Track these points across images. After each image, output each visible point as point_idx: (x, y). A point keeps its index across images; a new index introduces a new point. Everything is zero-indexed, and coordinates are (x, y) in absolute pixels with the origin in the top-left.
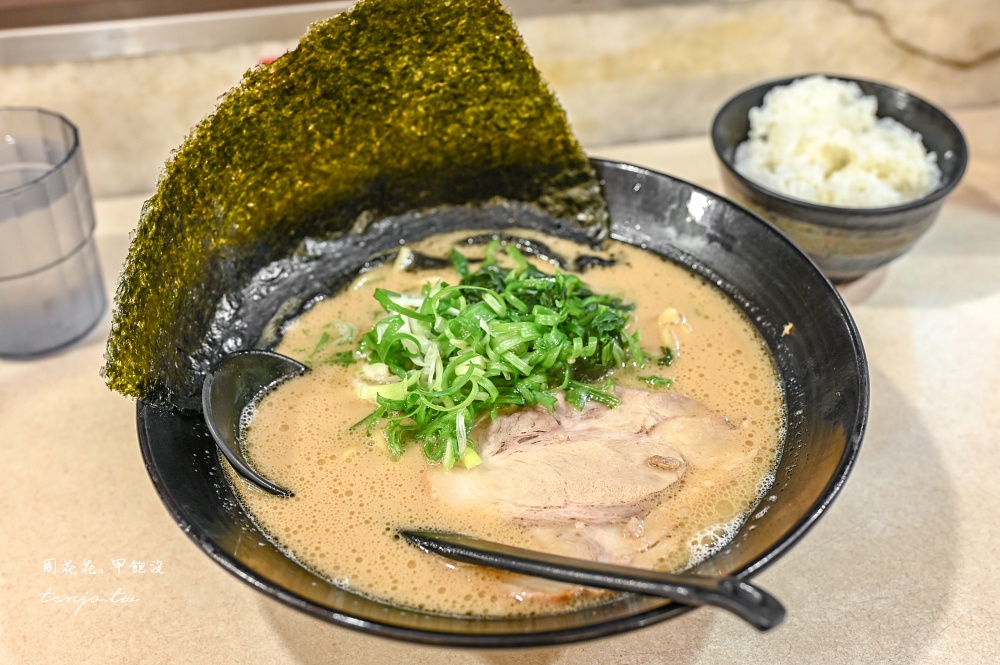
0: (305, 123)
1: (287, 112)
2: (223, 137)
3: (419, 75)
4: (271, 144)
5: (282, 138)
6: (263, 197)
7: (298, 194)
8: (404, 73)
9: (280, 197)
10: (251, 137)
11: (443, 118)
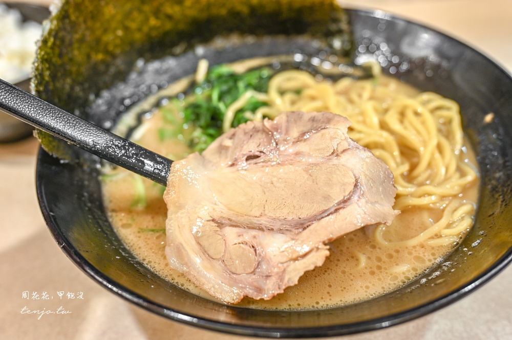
6: (127, 29)
7: (152, 29)
9: (139, 30)
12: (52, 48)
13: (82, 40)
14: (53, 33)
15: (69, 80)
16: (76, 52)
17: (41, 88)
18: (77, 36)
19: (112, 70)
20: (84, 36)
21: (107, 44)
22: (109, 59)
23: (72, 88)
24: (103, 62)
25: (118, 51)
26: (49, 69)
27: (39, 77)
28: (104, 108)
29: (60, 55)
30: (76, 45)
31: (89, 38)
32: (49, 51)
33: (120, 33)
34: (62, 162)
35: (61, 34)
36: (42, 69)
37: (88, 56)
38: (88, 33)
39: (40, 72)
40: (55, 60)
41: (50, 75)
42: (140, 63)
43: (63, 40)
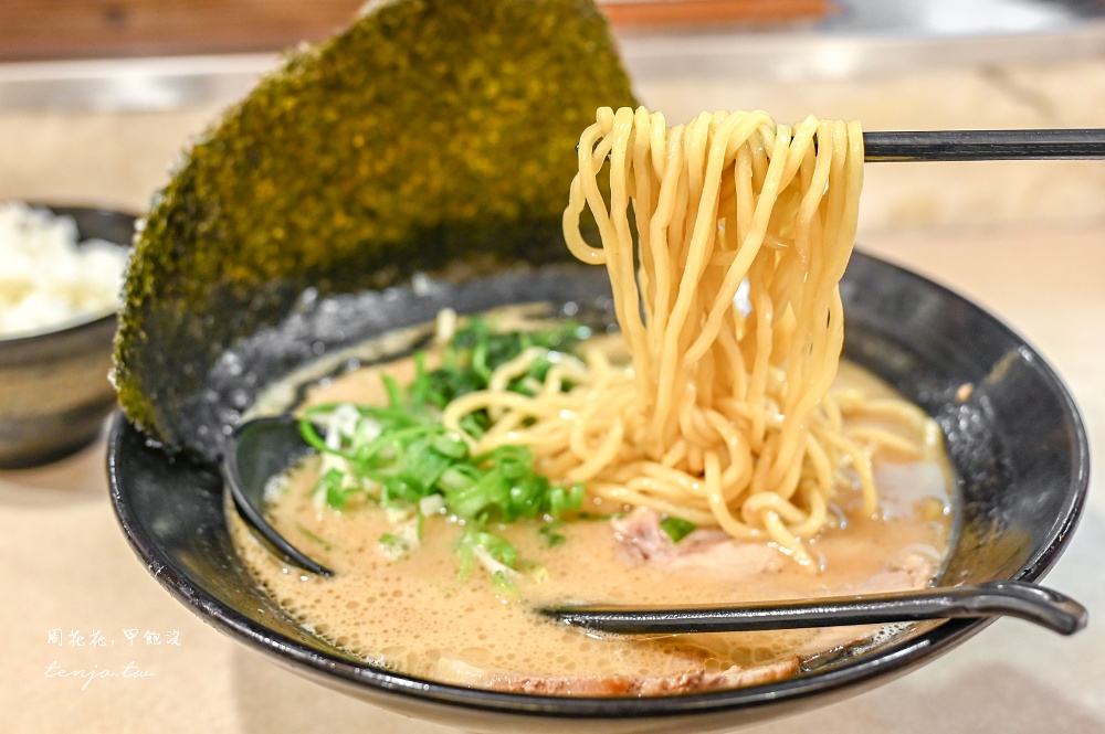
0: (352, 134)
1: (331, 115)
2: (253, 133)
3: (492, 89)
4: (309, 155)
5: (324, 150)
6: (292, 228)
7: (337, 233)
8: (477, 84)
9: (315, 232)
10: (284, 142)
11: (522, 151)
12: (163, 238)
13: (211, 236)
14: (168, 212)
15: (181, 304)
16: (199, 256)
17: (138, 302)
18: (204, 227)
19: (259, 302)
20: (215, 229)
21: (254, 252)
22: (254, 280)
23: (186, 321)
24: (243, 282)
25: (272, 267)
26: (153, 272)
27: (136, 281)
28: (236, 370)
29: (174, 256)
30: (201, 244)
31: (223, 234)
32: (157, 242)
33: (279, 233)
34: (150, 443)
35: (180, 218)
36: (143, 271)
37: (219, 269)
38: (224, 225)
39: (139, 272)
40: (164, 259)
41: (154, 283)
42: (309, 296)
43: (180, 228)
